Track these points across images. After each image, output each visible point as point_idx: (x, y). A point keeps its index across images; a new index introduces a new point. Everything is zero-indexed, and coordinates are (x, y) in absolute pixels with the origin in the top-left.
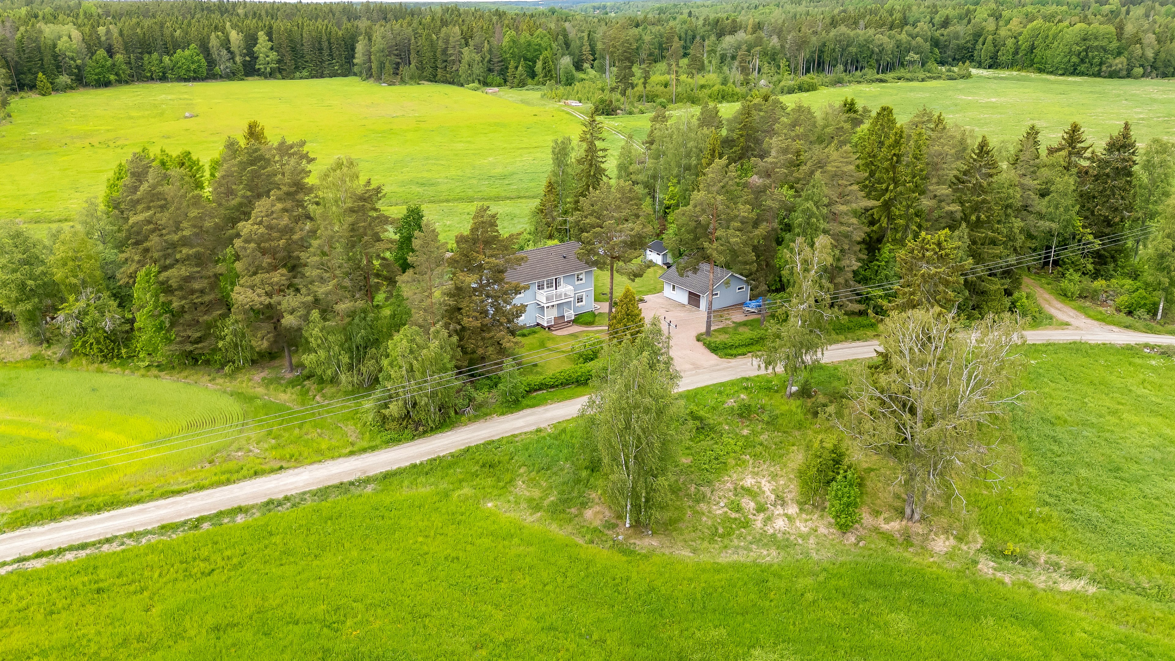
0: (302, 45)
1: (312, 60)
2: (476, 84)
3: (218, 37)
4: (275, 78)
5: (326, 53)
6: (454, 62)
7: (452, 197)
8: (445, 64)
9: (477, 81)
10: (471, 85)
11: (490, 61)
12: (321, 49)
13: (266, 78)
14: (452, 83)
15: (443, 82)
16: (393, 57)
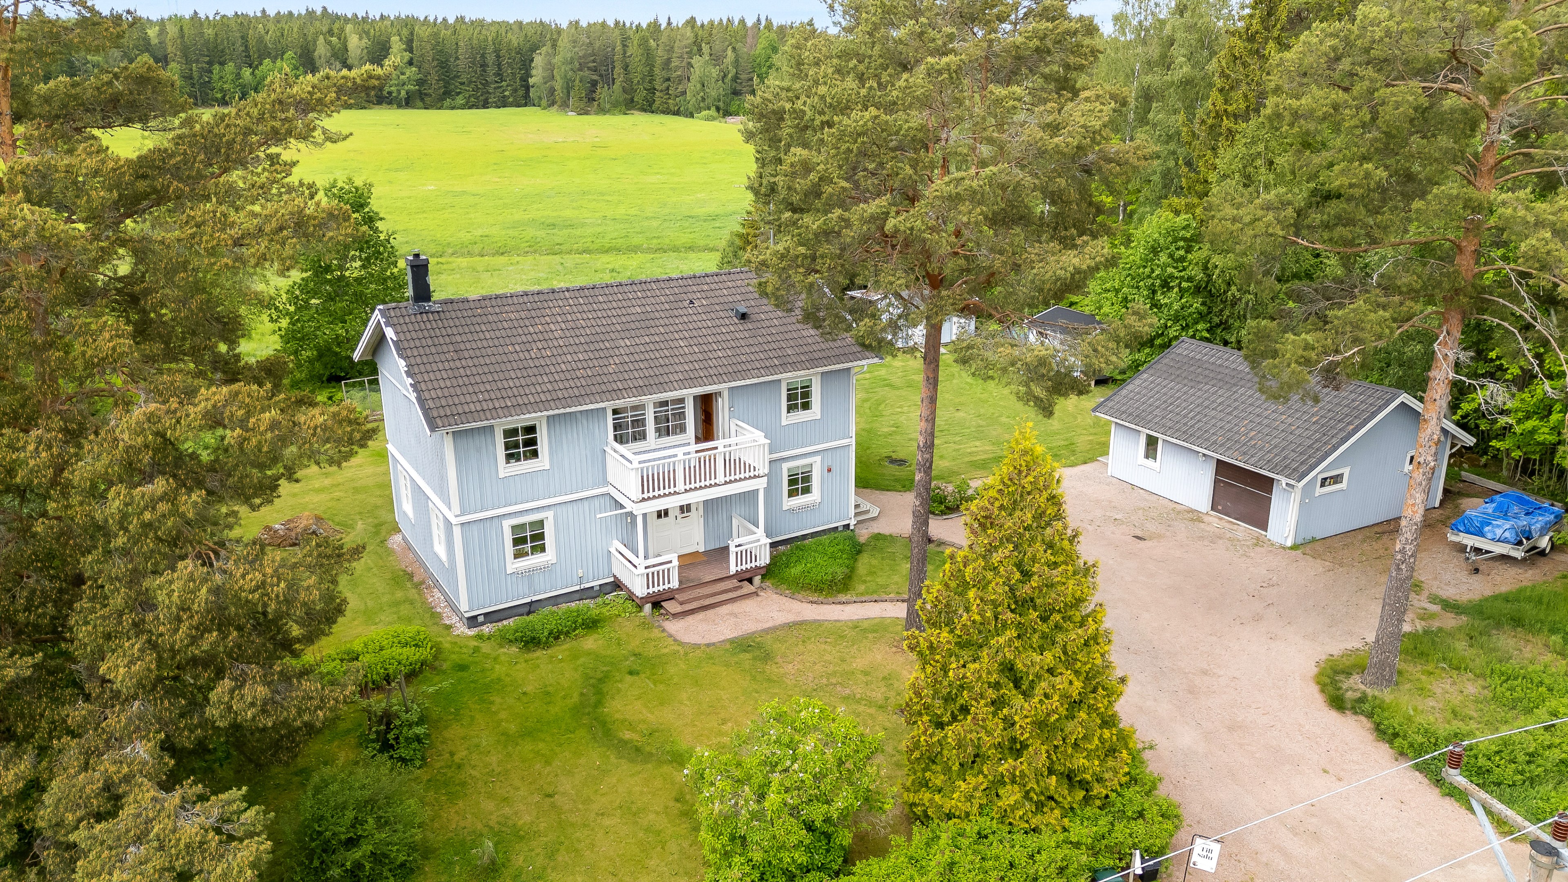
0: (457, 58)
1: (471, 82)
2: (713, 112)
3: (329, 43)
4: (414, 107)
5: (491, 71)
6: (680, 80)
7: (595, 246)
8: (666, 84)
9: (713, 108)
10: (705, 113)
11: (735, 78)
12: (484, 66)
13: (400, 106)
14: (677, 113)
15: (663, 112)
16: (587, 73)
